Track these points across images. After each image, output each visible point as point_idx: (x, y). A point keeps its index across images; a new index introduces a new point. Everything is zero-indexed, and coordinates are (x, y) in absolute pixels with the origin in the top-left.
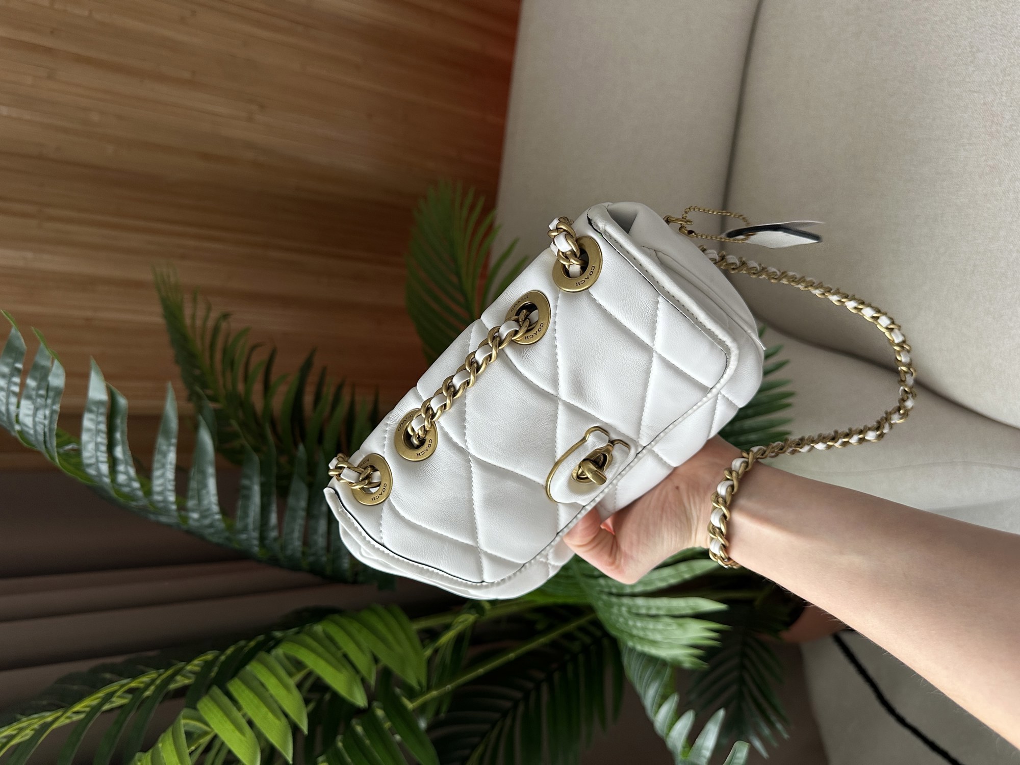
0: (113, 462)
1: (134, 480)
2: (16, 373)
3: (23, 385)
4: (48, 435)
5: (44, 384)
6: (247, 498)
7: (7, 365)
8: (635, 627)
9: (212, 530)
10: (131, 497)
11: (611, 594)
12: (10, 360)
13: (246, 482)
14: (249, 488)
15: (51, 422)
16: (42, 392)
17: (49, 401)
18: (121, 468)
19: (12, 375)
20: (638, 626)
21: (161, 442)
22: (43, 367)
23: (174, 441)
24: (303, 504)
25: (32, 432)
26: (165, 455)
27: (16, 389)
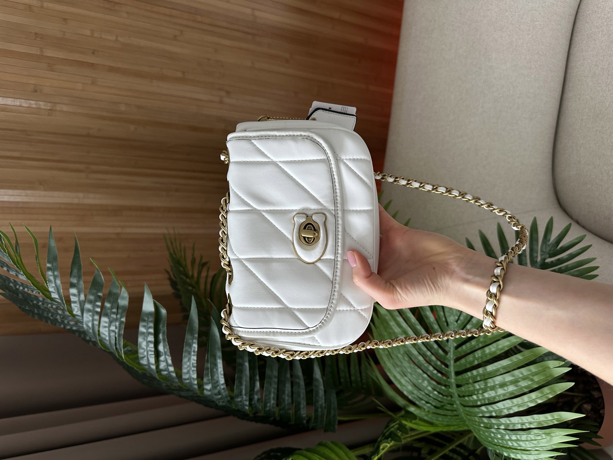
0: (157, 354)
1: (170, 366)
2: (98, 299)
3: (102, 307)
4: (117, 339)
5: (115, 305)
6: (241, 371)
7: (93, 294)
8: (510, 440)
9: (219, 397)
10: (168, 378)
11: (491, 417)
12: (95, 291)
13: (241, 361)
14: (242, 365)
15: (119, 330)
16: (114, 310)
17: (119, 316)
18: (162, 358)
19: (96, 301)
20: (512, 439)
21: (188, 337)
22: (115, 294)
23: (196, 335)
24: (275, 373)
25: (107, 338)
26: (190, 346)
27: (99, 310)
